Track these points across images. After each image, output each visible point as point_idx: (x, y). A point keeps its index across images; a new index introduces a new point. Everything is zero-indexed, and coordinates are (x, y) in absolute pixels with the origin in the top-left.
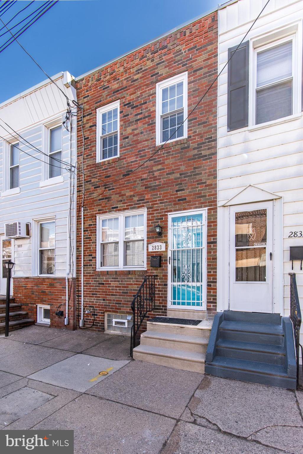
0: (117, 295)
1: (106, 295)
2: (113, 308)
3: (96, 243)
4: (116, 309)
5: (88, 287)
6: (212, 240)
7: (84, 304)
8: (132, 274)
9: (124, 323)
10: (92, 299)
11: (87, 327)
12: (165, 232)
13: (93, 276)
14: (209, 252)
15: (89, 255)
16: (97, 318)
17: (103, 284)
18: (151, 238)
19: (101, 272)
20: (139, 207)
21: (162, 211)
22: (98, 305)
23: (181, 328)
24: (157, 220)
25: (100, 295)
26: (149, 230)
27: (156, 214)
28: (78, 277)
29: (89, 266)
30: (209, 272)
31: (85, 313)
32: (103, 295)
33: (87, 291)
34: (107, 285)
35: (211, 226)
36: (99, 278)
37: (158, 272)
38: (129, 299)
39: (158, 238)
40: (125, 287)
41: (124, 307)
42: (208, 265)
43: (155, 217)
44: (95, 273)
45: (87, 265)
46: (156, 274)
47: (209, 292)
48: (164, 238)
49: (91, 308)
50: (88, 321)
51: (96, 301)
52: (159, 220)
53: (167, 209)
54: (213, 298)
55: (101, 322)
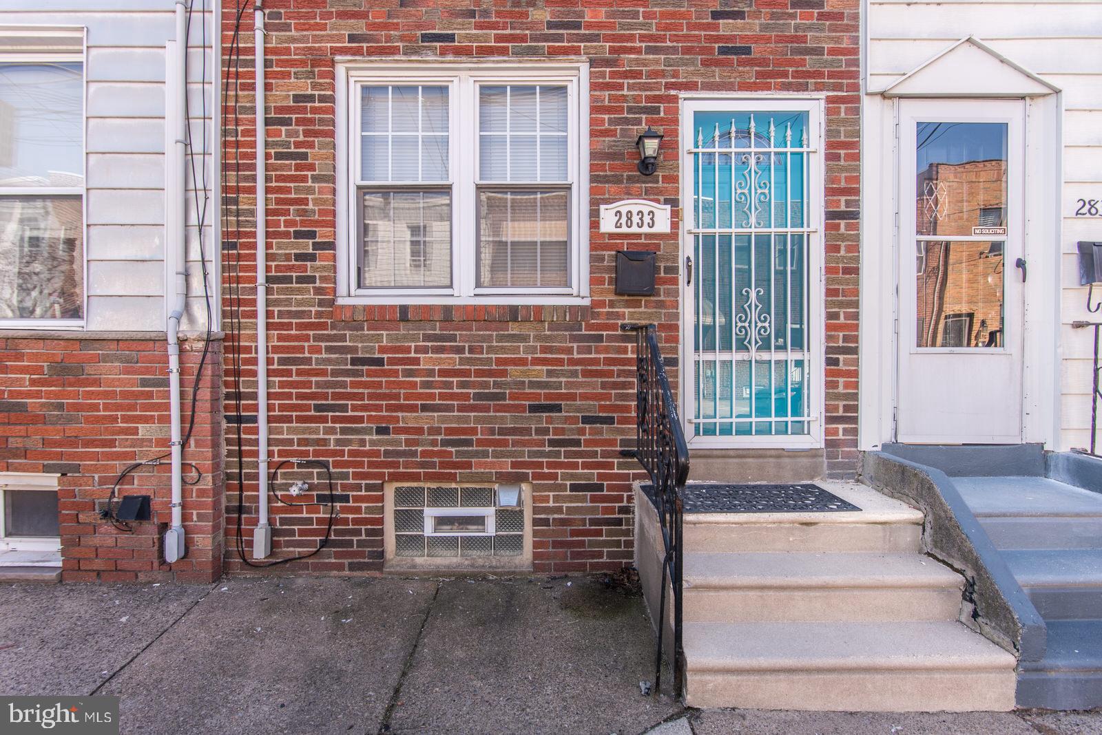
0: (449, 408)
1: (390, 408)
2: (433, 465)
3: (332, 179)
4: (443, 465)
5: (294, 378)
6: (843, 208)
7: (270, 454)
8: (526, 320)
9: (480, 521)
10: (316, 431)
11: (291, 556)
12: (666, 163)
13: (322, 326)
14: (831, 248)
15: (298, 235)
16: (344, 510)
17: (379, 362)
18: (607, 182)
19: (369, 309)
20: (553, 53)
21: (657, 83)
22: (351, 453)
23: (805, 527)
24: (635, 113)
25: (361, 410)
26: (599, 147)
27: (629, 89)
28: (236, 332)
29: (297, 283)
30: (831, 316)
31: (279, 493)
32: (378, 408)
33: (289, 396)
34: (400, 367)
35: (837, 157)
36: (357, 336)
37: (641, 313)
38: (508, 420)
39: (638, 182)
40: (490, 373)
41: (485, 454)
42: (830, 292)
43: (627, 101)
44: (331, 314)
45: (288, 280)
46: (633, 322)
47: (830, 385)
48: (665, 185)
49: (315, 471)
50: (296, 528)
51: (339, 436)
52: (644, 113)
53: (675, 75)
54: (844, 406)
55: (369, 527)
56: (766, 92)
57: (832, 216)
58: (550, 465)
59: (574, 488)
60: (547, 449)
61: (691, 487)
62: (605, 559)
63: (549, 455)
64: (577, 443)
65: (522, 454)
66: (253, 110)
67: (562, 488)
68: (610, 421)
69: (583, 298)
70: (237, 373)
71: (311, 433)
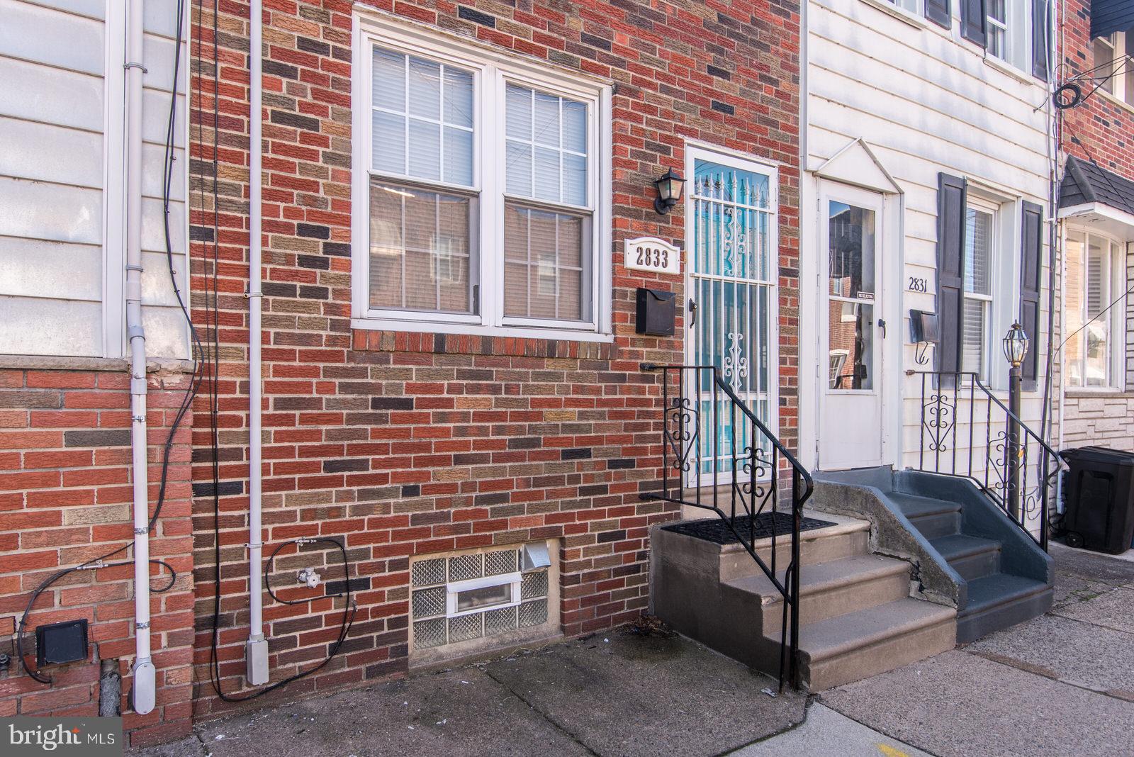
0: (483, 459)
1: (420, 462)
2: (466, 528)
3: (347, 162)
4: (479, 527)
5: (298, 427)
6: (789, 266)
7: (265, 535)
8: (563, 356)
9: (505, 590)
10: (327, 498)
11: (289, 676)
13: (336, 356)
14: (782, 301)
15: (303, 230)
16: (363, 599)
17: (407, 404)
18: (630, 216)
20: (586, 68)
21: (669, 123)
22: (373, 523)
24: (652, 150)
25: (385, 467)
26: (620, 178)
27: (647, 124)
28: (213, 362)
29: (301, 296)
30: (782, 361)
31: (275, 590)
32: (405, 463)
33: (289, 452)
34: (431, 411)
35: (785, 221)
36: (381, 370)
37: (655, 353)
38: (542, 468)
39: (654, 220)
40: (526, 416)
41: (520, 510)
42: (781, 340)
43: (646, 136)
44: (347, 341)
45: (290, 291)
46: (649, 361)
47: (781, 422)
48: (675, 227)
49: (325, 552)
50: (297, 634)
51: (356, 503)
52: (659, 151)
53: (682, 119)
54: (789, 440)
55: (393, 616)
56: (742, 152)
57: (784, 272)
58: (581, 516)
59: (602, 538)
60: (579, 498)
62: (626, 610)
63: (581, 504)
64: (603, 489)
65: (555, 506)
66: (246, 45)
67: (589, 539)
68: (629, 464)
69: (606, 334)
70: (213, 421)
71: (319, 501)
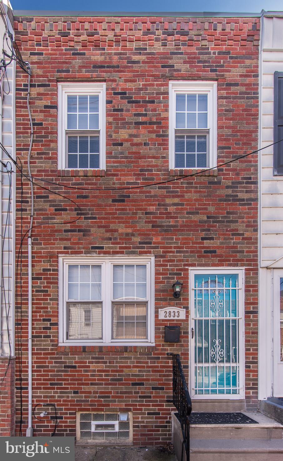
0: (101, 384)
1: (78, 384)
2: (95, 405)
3: (57, 300)
4: (99, 405)
5: (42, 373)
6: (252, 310)
7: (33, 401)
8: (131, 351)
9: (113, 426)
10: (50, 393)
12: (184, 293)
13: (53, 354)
14: (247, 325)
15: (44, 320)
16: (61, 422)
17: (75, 367)
18: (161, 301)
19: (71, 347)
20: (141, 253)
21: (180, 264)
22: (64, 401)
23: (237, 429)
24: (172, 275)
25: (68, 385)
26: (158, 288)
27: (170, 266)
28: (20, 356)
29: (43, 338)
30: (247, 350)
31: (36, 416)
32: (74, 384)
33: (40, 380)
34: (83, 369)
35: (250, 291)
36: (66, 357)
37: (174, 349)
38: (124, 388)
39: (173, 300)
40: (117, 371)
41: (115, 401)
42: (247, 341)
43: (169, 271)
44: (56, 350)
45: (40, 337)
46: (171, 352)
47: (247, 375)
48: (184, 302)
49: (50, 407)
50: (42, 429)
51: (59, 395)
52: (175, 275)
53: (187, 261)
54: (252, 383)
55: (70, 428)
56: (222, 267)
57: (247, 313)
58: (139, 405)
59: (149, 414)
60: (139, 399)
61: (194, 414)
62: (160, 440)
63: (139, 401)
64: (150, 397)
65: (129, 401)
66: (27, 274)
67: (144, 414)
68: (163, 389)
69: (152, 343)
70: (21, 371)
71: (48, 394)
